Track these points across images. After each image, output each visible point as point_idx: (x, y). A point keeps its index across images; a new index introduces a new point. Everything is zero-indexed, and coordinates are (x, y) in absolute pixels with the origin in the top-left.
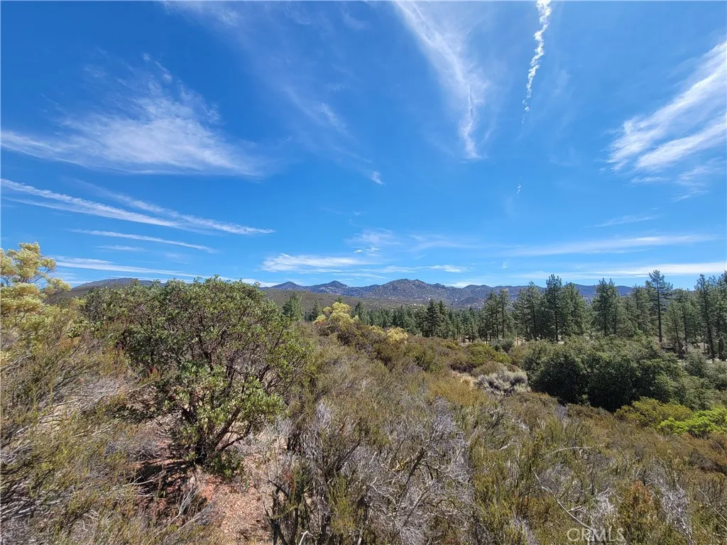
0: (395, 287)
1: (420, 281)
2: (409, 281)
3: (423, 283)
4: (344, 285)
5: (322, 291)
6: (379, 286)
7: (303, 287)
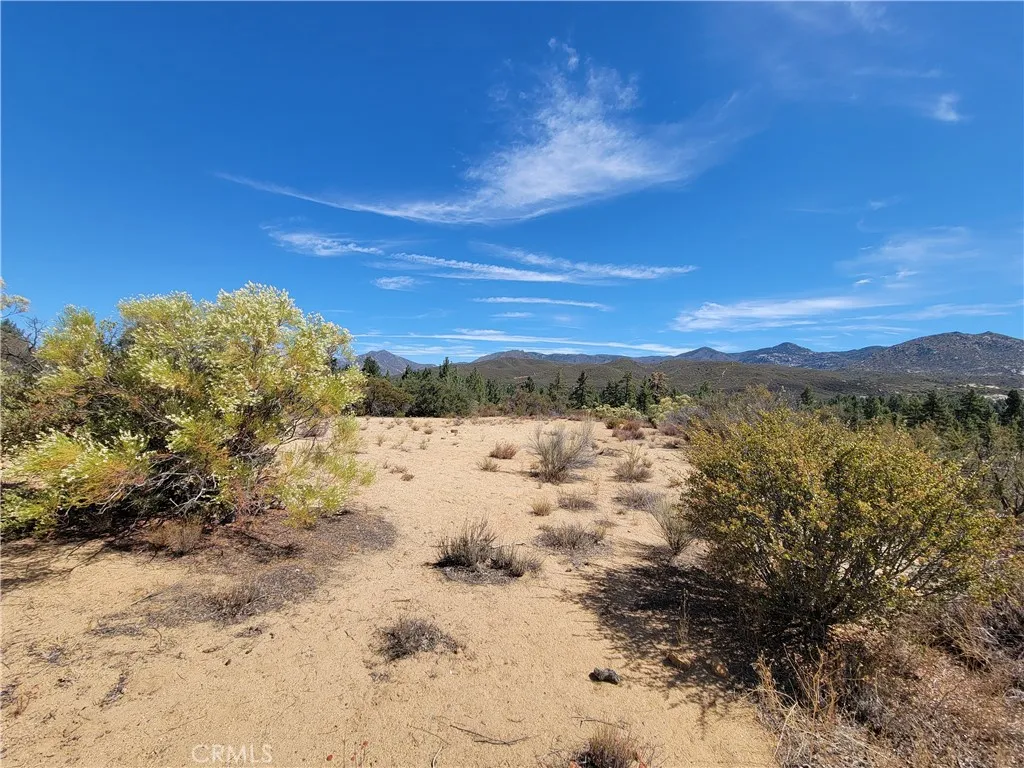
0: (921, 349)
1: (999, 336)
2: (964, 338)
3: (1007, 338)
4: (804, 350)
5: (761, 360)
6: (883, 349)
7: (727, 355)
